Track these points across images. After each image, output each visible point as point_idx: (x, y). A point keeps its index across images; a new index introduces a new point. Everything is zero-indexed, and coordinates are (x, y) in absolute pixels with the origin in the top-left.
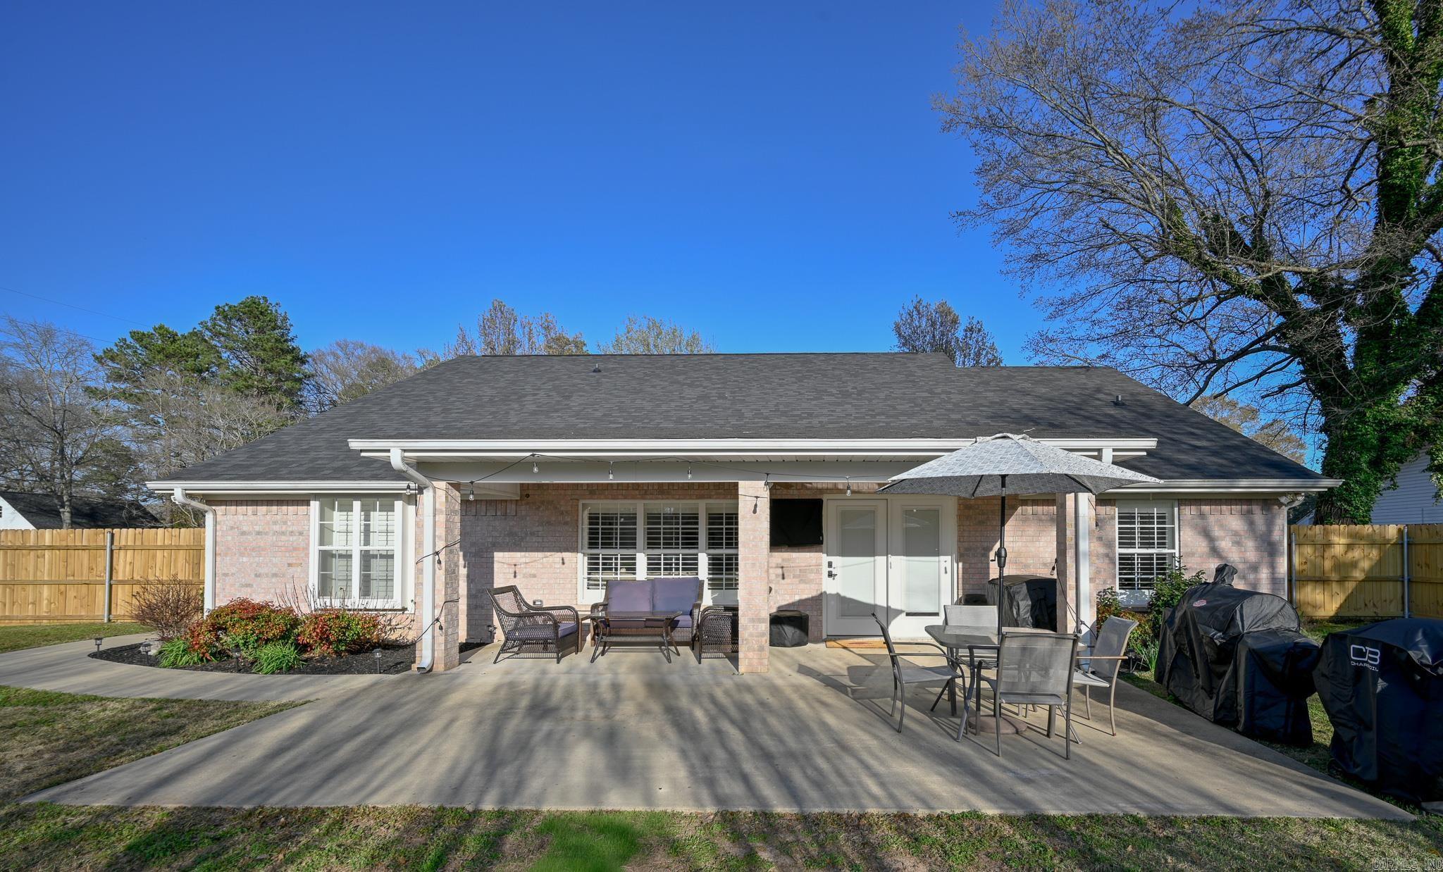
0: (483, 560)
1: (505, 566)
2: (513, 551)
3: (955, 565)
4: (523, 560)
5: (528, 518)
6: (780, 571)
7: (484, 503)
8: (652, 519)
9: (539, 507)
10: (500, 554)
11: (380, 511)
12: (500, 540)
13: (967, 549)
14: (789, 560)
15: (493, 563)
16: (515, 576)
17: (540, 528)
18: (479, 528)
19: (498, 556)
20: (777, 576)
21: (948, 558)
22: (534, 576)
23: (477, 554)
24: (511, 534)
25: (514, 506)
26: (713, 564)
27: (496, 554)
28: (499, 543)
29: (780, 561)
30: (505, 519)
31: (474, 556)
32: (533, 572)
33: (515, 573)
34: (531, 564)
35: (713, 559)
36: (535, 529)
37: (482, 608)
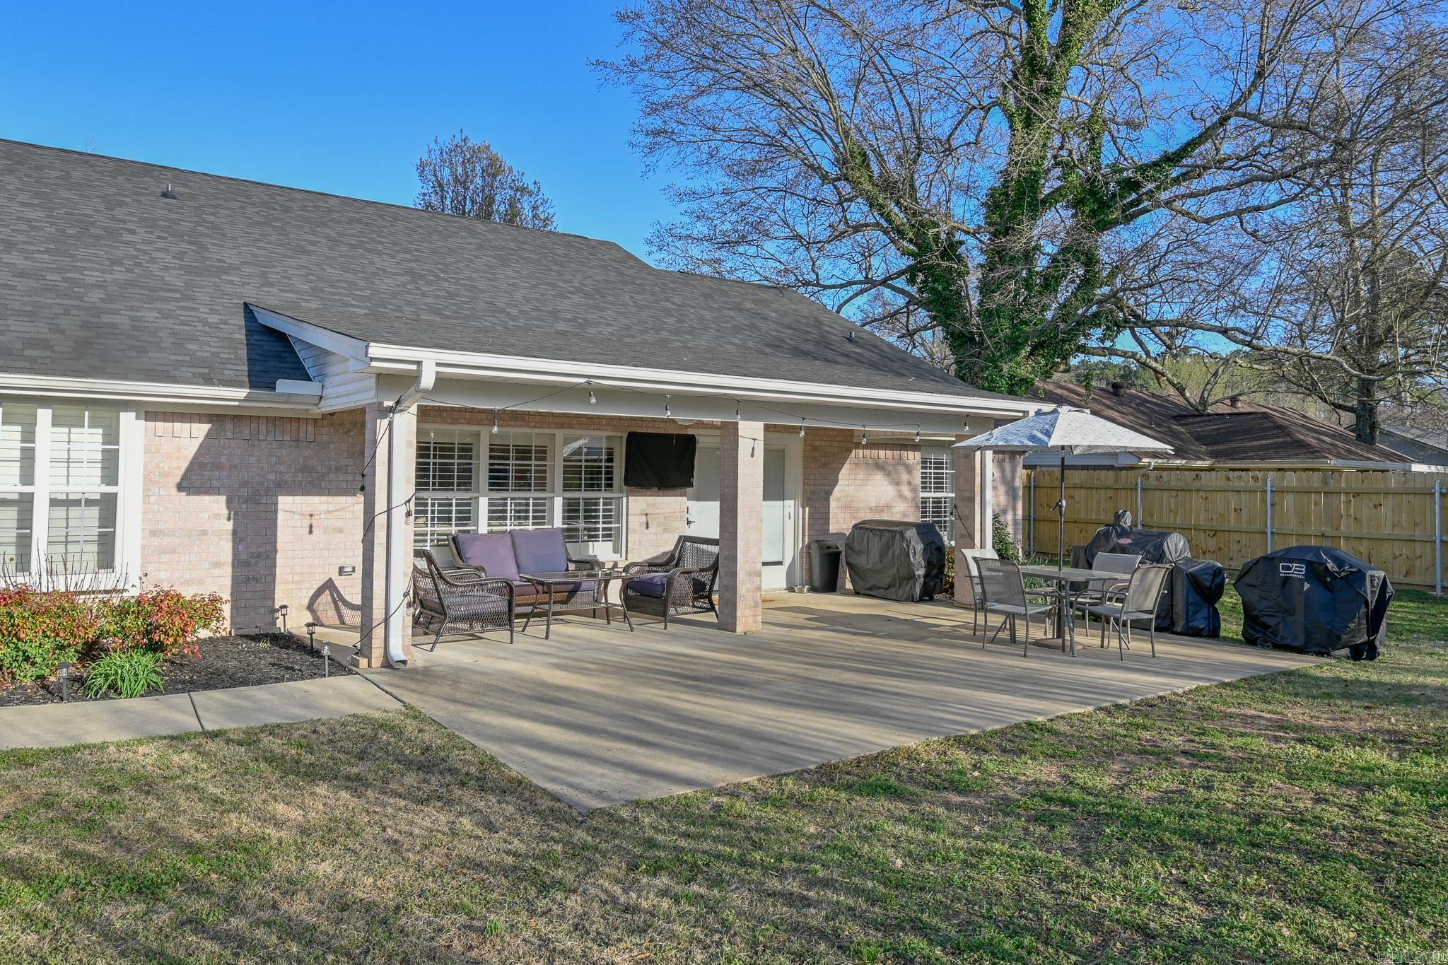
0: (261, 507)
1: (296, 516)
2: (308, 494)
3: (801, 509)
4: (324, 507)
5: (332, 446)
6: (643, 519)
7: (262, 422)
8: (498, 452)
9: (349, 431)
10: (289, 499)
11: (90, 426)
12: (288, 477)
13: (813, 493)
14: (654, 505)
15: (276, 512)
16: (311, 532)
17: (351, 461)
18: (254, 459)
19: (284, 502)
20: (641, 524)
21: (791, 502)
22: (341, 531)
23: (252, 499)
24: (306, 469)
25: (310, 428)
26: (569, 511)
27: (281, 499)
28: (286, 482)
29: (644, 507)
30: (297, 446)
31: (246, 502)
32: (339, 524)
33: (311, 526)
34: (335, 513)
35: (569, 505)
36: (343, 462)
37: (257, 580)
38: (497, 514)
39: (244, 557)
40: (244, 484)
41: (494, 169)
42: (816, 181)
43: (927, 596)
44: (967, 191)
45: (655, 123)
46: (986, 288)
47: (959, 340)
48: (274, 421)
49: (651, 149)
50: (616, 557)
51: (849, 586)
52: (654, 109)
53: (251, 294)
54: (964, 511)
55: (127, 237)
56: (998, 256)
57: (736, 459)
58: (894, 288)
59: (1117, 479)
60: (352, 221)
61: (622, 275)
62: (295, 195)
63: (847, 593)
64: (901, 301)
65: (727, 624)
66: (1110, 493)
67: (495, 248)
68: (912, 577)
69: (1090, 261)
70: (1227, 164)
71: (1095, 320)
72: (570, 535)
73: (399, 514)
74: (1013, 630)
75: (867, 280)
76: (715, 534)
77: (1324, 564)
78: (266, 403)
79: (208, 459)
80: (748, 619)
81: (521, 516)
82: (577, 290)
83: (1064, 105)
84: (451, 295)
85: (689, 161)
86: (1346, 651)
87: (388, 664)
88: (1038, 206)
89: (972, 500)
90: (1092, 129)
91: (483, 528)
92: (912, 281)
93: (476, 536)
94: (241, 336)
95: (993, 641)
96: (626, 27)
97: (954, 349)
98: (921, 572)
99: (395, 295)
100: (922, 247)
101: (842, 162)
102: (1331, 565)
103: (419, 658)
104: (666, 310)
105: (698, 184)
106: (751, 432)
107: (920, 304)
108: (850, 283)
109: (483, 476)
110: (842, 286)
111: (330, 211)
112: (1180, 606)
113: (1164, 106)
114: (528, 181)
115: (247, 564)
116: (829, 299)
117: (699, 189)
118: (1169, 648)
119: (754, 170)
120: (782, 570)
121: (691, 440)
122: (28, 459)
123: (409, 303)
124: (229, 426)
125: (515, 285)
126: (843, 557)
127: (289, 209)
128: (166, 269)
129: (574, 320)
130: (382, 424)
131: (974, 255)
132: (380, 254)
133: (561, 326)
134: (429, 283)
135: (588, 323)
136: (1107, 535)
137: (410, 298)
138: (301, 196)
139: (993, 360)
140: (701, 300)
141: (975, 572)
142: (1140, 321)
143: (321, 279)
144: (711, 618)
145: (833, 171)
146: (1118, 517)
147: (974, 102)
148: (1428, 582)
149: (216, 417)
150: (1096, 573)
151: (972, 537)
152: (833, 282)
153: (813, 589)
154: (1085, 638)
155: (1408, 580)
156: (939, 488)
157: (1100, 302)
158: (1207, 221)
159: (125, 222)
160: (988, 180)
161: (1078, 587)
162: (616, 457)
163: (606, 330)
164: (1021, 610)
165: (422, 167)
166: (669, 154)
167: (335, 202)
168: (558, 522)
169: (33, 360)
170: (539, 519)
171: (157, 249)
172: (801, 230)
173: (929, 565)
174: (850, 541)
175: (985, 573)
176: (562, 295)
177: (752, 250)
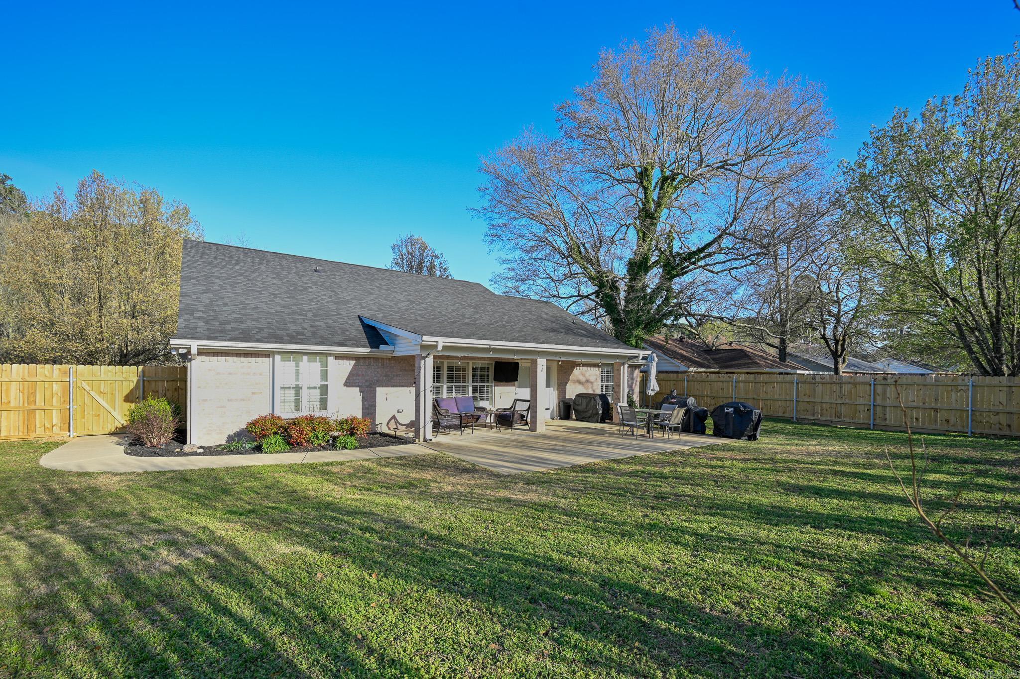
0: (371, 391)
1: (382, 394)
3: (557, 390)
11: (318, 362)
12: (380, 380)
13: (561, 384)
15: (376, 392)
16: (387, 399)
18: (370, 372)
19: (379, 389)
20: (500, 396)
21: (554, 388)
26: (474, 390)
27: (377, 388)
28: (380, 382)
29: (501, 390)
30: (383, 368)
35: (474, 387)
38: (450, 390)
39: (367, 406)
40: (366, 381)
41: (424, 247)
42: (557, 255)
43: (603, 421)
44: (620, 258)
45: (493, 232)
46: (627, 301)
47: (616, 321)
48: (376, 359)
49: (491, 243)
50: (491, 407)
51: (574, 417)
52: (493, 227)
53: (359, 312)
54: (617, 390)
55: (310, 290)
56: (631, 289)
57: (536, 372)
58: (590, 299)
59: (677, 377)
60: (383, 279)
61: (485, 298)
62: (359, 268)
63: (574, 420)
64: (593, 304)
65: (533, 429)
66: (674, 382)
67: (436, 288)
68: (597, 414)
69: (669, 290)
70: (723, 252)
71: (670, 313)
72: (475, 399)
73: (428, 391)
74: (633, 432)
75: (579, 295)
76: (529, 398)
77: (739, 408)
78: (376, 353)
79: (355, 372)
80: (541, 429)
81: (457, 392)
82: (470, 306)
83: (658, 228)
84: (426, 310)
85: (507, 248)
86: (746, 438)
87: (425, 440)
88: (647, 269)
89: (620, 386)
90: (669, 239)
91: (445, 396)
92: (597, 297)
93: (443, 400)
94: (361, 328)
95: (626, 435)
96: (481, 193)
97: (614, 325)
98: (601, 412)
99: (406, 310)
100: (601, 285)
101: (570, 250)
102: (742, 408)
103: (434, 440)
104: (503, 313)
105: (510, 257)
106: (542, 363)
107: (602, 306)
108: (572, 297)
109: (445, 377)
110: (568, 298)
111: (373, 274)
112: (692, 423)
113: (700, 225)
114: (438, 252)
115: (368, 409)
116: (564, 303)
117: (510, 258)
118: (685, 437)
119: (533, 249)
120: (549, 412)
121: (518, 363)
122: (297, 373)
123: (412, 313)
124: (361, 361)
125: (447, 304)
126: (572, 407)
127: (359, 275)
128: (328, 302)
129: (471, 318)
130: (422, 362)
131: (622, 286)
132: (397, 293)
133: (467, 321)
134: (417, 305)
135: (476, 320)
136: (667, 398)
137: (412, 311)
138: (361, 268)
139: (630, 330)
140: (516, 308)
141: (620, 411)
142: (690, 314)
143: (380, 305)
144: (527, 427)
145: (566, 253)
146: (672, 392)
147: (623, 223)
148: (792, 416)
149: (357, 358)
150: (662, 412)
151: (619, 399)
152: (565, 296)
153: (561, 419)
154: (658, 434)
155: (785, 415)
156: (607, 381)
157: (673, 307)
158: (717, 273)
159: (307, 283)
160: (628, 255)
161: (657, 416)
162: (490, 370)
163: (483, 322)
164: (635, 424)
165: (394, 248)
166: (498, 245)
167: (374, 270)
168: (471, 394)
169: (301, 339)
170: (464, 393)
171: (322, 295)
172: (552, 274)
173: (603, 410)
174: (574, 401)
175: (623, 412)
176: (464, 308)
177: (532, 282)
